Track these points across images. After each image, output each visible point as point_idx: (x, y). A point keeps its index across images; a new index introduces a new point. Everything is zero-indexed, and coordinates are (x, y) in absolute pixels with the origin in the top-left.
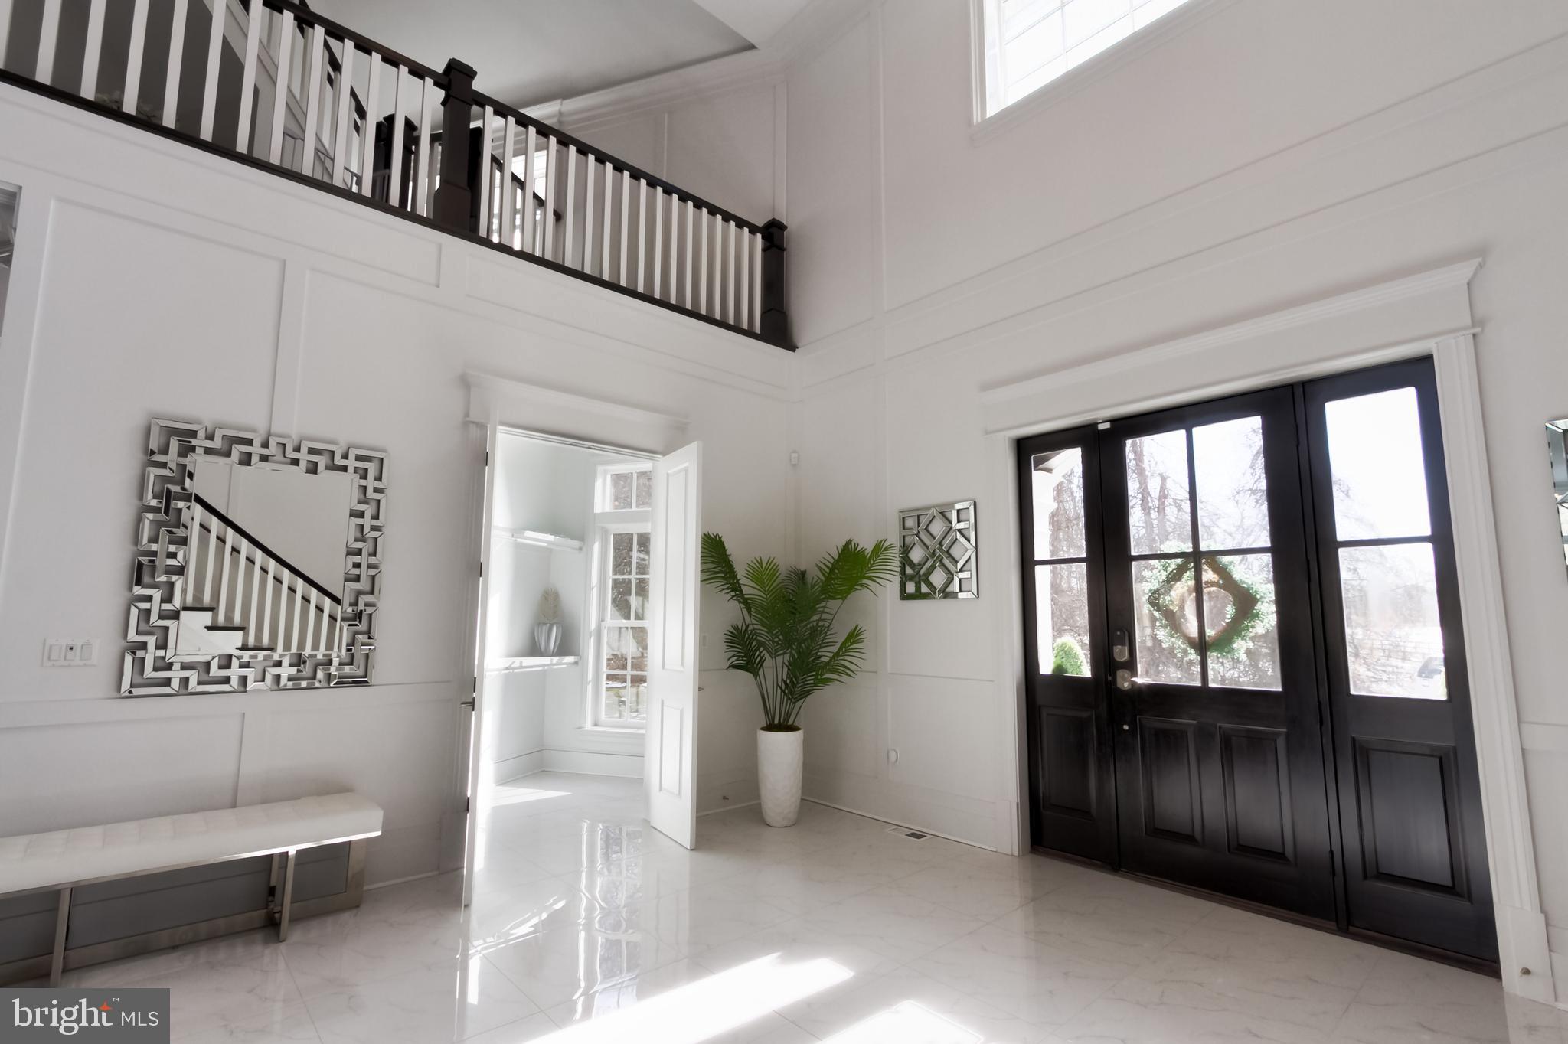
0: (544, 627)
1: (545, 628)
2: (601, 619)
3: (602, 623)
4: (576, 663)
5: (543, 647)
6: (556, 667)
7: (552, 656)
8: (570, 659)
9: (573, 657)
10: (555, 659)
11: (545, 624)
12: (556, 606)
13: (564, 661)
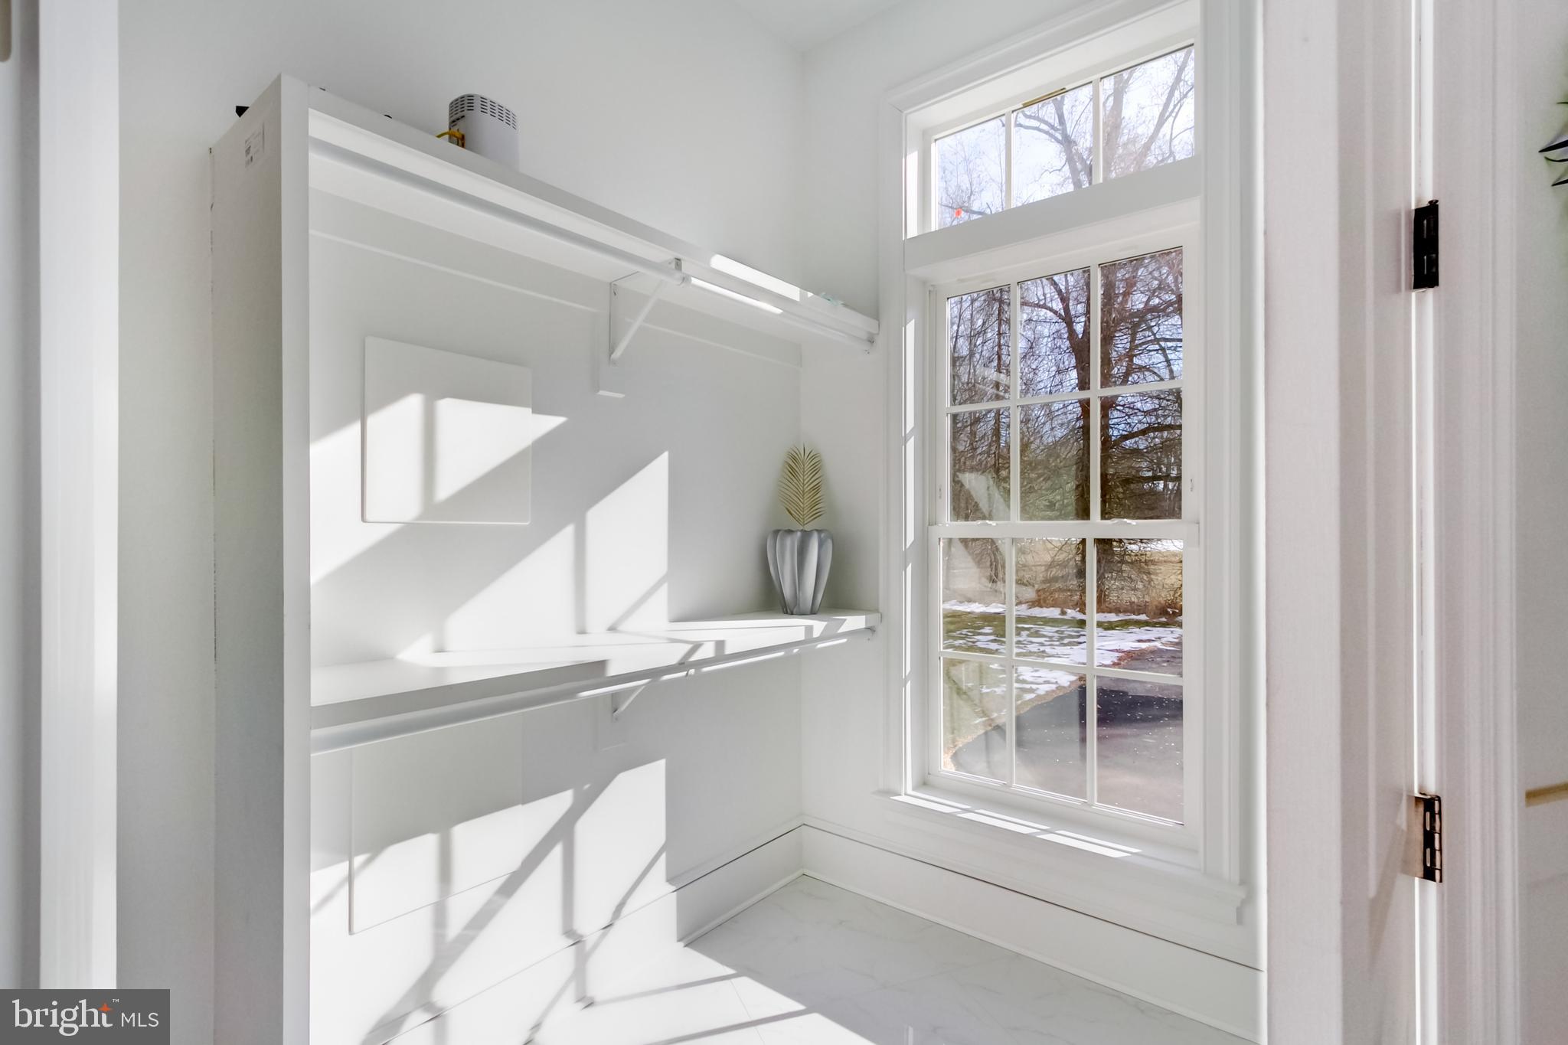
0: (788, 541)
1: (791, 543)
2: (927, 522)
3: (933, 528)
4: (871, 629)
5: (787, 591)
6: (820, 646)
7: (813, 612)
8: (854, 622)
9: (863, 618)
10: (818, 626)
11: (790, 532)
12: (816, 489)
13: (843, 629)
